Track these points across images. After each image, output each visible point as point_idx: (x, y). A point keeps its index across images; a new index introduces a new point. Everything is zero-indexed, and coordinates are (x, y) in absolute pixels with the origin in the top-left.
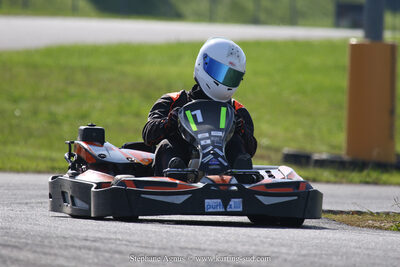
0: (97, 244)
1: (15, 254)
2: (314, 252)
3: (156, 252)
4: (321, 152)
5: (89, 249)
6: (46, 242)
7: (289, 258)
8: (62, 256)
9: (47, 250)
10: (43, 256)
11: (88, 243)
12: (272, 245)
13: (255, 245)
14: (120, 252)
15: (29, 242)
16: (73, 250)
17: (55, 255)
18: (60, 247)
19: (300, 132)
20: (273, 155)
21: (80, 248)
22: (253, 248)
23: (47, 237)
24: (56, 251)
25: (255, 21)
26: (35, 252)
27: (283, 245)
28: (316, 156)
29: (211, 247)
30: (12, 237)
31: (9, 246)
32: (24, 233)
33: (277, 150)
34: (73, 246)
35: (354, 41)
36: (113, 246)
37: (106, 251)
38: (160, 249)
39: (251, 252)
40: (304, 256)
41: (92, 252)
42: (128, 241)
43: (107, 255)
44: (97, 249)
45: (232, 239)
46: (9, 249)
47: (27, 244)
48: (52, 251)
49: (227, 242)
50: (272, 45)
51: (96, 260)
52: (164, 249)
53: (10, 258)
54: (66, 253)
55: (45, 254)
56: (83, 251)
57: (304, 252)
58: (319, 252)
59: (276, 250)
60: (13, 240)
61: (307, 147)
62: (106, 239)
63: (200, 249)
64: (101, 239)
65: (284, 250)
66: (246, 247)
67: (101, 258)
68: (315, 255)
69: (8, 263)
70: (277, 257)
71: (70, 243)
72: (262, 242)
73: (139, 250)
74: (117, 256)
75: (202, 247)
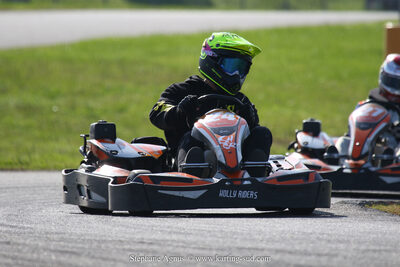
12: (329, 241)
25: (285, 6)
35: (390, 25)
39: (309, 249)
50: (306, 30)
58: (378, 248)
63: (257, 249)
65: (342, 246)
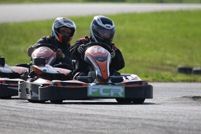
0: (87, 118)
1: (46, 124)
2: (196, 118)
3: (116, 120)
4: (197, 67)
5: (83, 120)
6: (61, 117)
7: (184, 121)
8: (70, 124)
9: (62, 121)
10: (60, 125)
11: (82, 117)
13: (166, 115)
14: (99, 121)
15: (53, 117)
16: (75, 121)
17: (67, 124)
18: (69, 120)
19: (186, 57)
20: (173, 69)
21: (79, 120)
22: (166, 117)
23: (62, 115)
24: (67, 122)
26: (56, 122)
27: (180, 115)
28: (195, 69)
29: (144, 117)
30: (45, 115)
31: (43, 120)
32: (50, 113)
33: (175, 66)
34: (75, 119)
36: (95, 118)
37: (92, 121)
38: (118, 119)
40: (192, 120)
41: (84, 122)
42: (102, 115)
43: (92, 123)
44: (87, 120)
45: (155, 112)
46: (43, 121)
47: (52, 119)
48: (64, 122)
49: (152, 114)
51: (87, 126)
52: (121, 119)
53: (44, 126)
54: (71, 123)
55: (61, 123)
56: (80, 121)
57: (191, 118)
59: (177, 117)
60: (45, 117)
61: (190, 64)
62: (92, 115)
64: (89, 115)
66: (162, 117)
67: (89, 125)
68: (197, 120)
69: (43, 128)
70: (178, 122)
71: (73, 117)
72: (170, 114)
73: (108, 120)
74: (97, 123)
75: (140, 117)
